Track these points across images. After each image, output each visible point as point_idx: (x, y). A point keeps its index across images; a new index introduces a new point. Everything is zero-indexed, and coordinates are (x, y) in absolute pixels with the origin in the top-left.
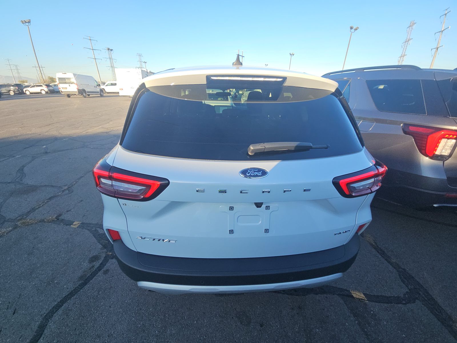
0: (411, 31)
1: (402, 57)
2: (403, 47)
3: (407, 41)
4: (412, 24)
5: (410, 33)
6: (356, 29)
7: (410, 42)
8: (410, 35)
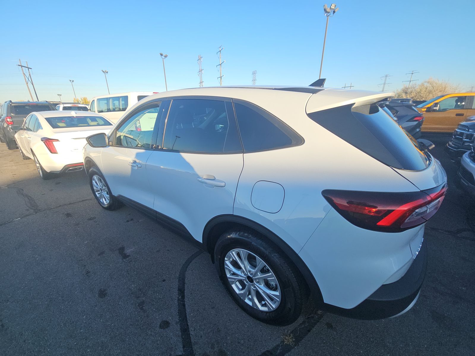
0: (201, 63)
1: (201, 83)
2: (199, 75)
3: (201, 71)
4: (200, 58)
5: (200, 64)
6: (166, 57)
7: (203, 71)
8: (201, 66)
